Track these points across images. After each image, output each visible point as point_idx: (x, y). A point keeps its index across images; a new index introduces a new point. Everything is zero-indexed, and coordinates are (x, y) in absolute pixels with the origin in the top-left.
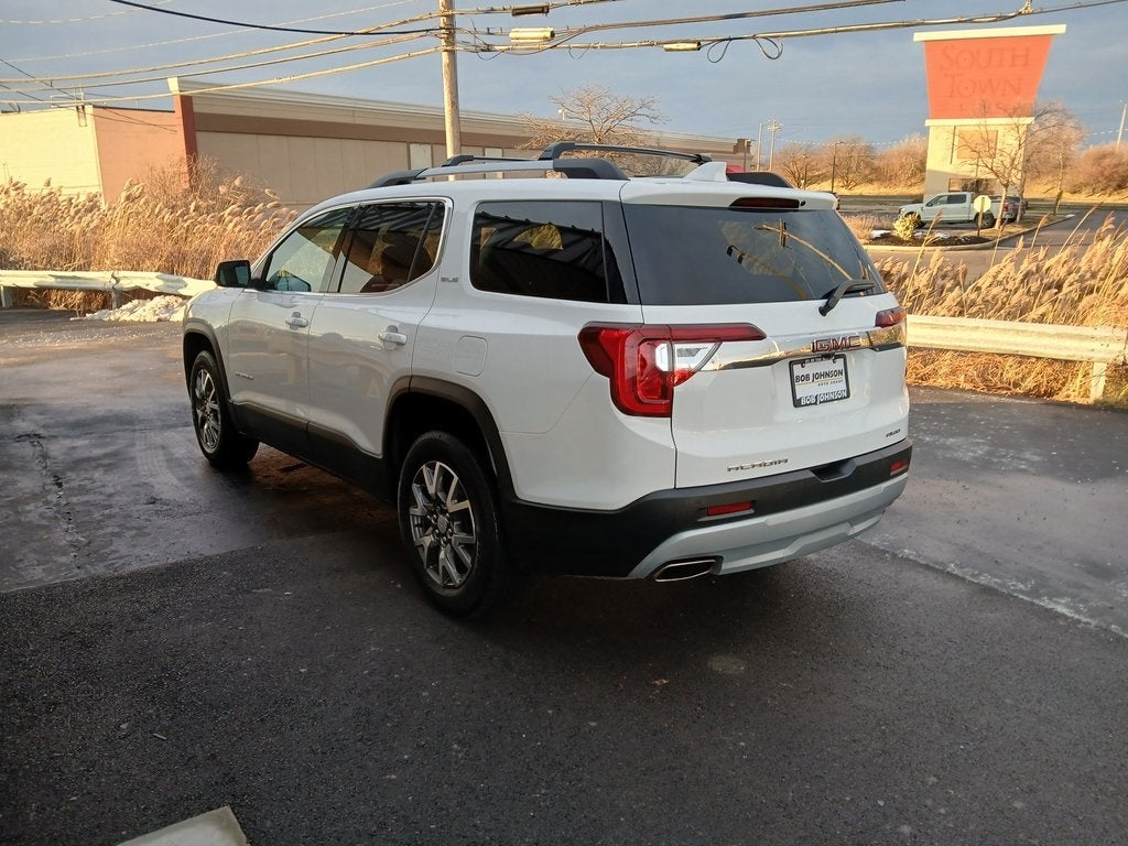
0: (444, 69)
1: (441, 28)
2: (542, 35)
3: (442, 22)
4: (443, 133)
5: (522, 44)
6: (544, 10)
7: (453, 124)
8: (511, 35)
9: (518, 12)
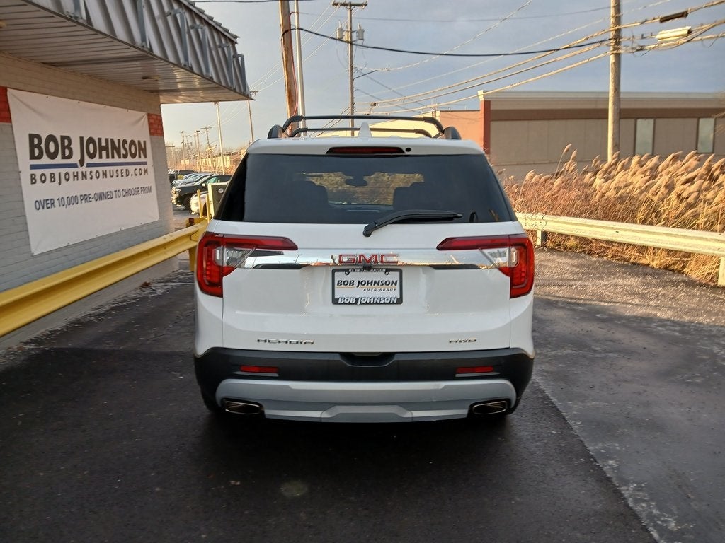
0: (611, 67)
1: (610, 39)
2: (680, 33)
3: (611, 35)
4: (606, 111)
5: (665, 42)
6: (684, 15)
7: (614, 103)
8: (658, 37)
9: (664, 20)
